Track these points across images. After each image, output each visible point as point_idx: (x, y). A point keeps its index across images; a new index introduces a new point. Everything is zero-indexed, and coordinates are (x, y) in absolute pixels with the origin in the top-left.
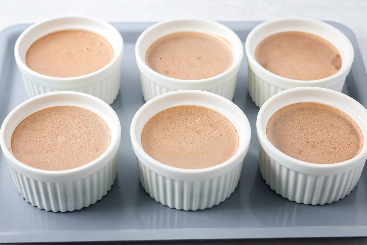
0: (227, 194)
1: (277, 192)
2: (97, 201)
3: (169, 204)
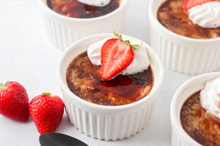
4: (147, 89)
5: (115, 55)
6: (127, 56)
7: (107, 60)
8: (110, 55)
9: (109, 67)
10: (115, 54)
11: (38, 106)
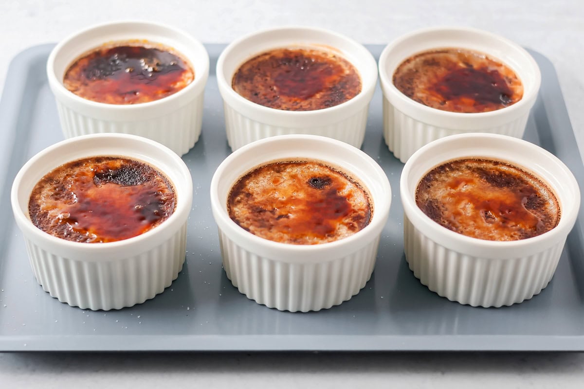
0: (354, 290)
1: (431, 288)
2: (157, 295)
3: (267, 302)
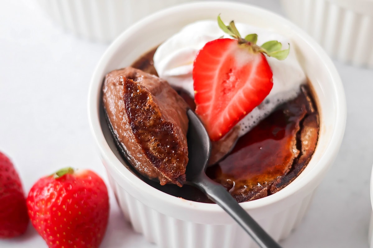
4: (309, 136)
5: (227, 81)
6: (256, 80)
7: (209, 94)
8: (215, 82)
9: (216, 112)
10: (228, 78)
11: (49, 205)
